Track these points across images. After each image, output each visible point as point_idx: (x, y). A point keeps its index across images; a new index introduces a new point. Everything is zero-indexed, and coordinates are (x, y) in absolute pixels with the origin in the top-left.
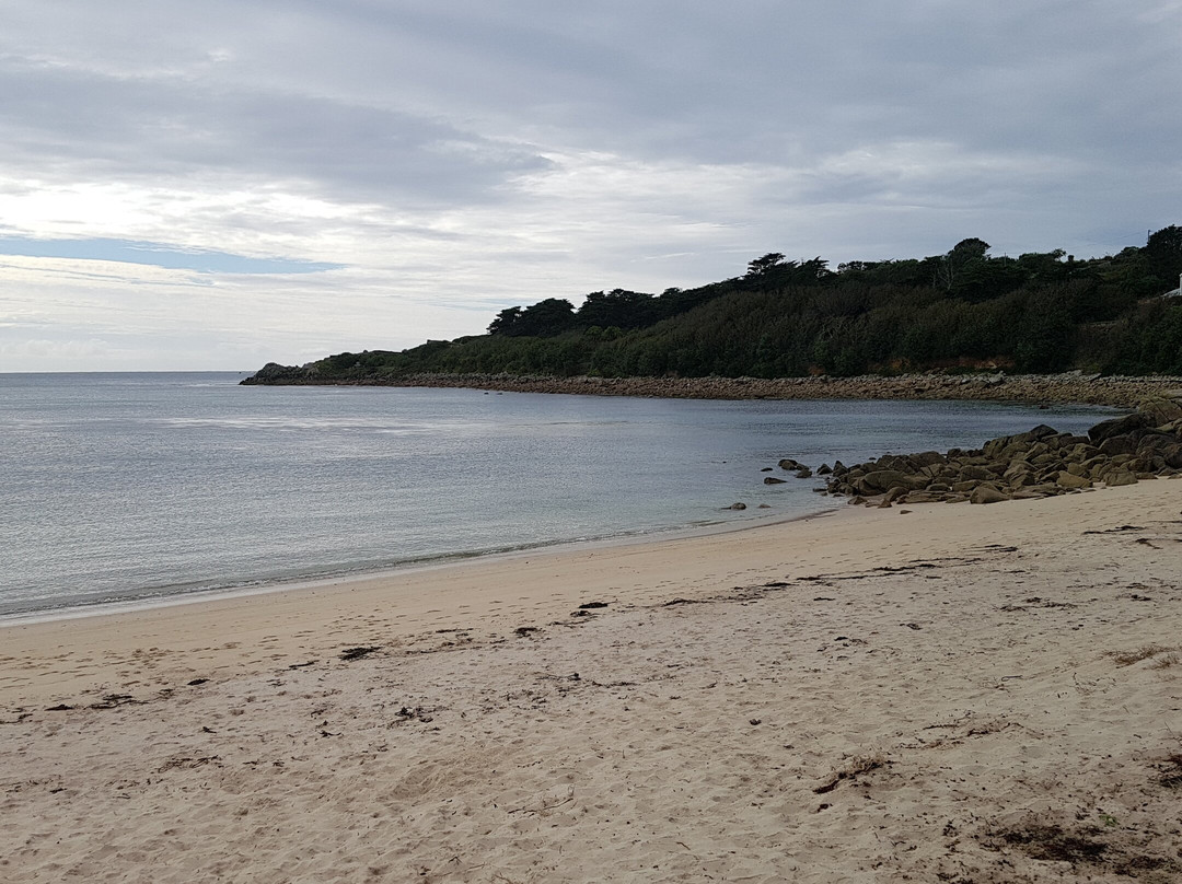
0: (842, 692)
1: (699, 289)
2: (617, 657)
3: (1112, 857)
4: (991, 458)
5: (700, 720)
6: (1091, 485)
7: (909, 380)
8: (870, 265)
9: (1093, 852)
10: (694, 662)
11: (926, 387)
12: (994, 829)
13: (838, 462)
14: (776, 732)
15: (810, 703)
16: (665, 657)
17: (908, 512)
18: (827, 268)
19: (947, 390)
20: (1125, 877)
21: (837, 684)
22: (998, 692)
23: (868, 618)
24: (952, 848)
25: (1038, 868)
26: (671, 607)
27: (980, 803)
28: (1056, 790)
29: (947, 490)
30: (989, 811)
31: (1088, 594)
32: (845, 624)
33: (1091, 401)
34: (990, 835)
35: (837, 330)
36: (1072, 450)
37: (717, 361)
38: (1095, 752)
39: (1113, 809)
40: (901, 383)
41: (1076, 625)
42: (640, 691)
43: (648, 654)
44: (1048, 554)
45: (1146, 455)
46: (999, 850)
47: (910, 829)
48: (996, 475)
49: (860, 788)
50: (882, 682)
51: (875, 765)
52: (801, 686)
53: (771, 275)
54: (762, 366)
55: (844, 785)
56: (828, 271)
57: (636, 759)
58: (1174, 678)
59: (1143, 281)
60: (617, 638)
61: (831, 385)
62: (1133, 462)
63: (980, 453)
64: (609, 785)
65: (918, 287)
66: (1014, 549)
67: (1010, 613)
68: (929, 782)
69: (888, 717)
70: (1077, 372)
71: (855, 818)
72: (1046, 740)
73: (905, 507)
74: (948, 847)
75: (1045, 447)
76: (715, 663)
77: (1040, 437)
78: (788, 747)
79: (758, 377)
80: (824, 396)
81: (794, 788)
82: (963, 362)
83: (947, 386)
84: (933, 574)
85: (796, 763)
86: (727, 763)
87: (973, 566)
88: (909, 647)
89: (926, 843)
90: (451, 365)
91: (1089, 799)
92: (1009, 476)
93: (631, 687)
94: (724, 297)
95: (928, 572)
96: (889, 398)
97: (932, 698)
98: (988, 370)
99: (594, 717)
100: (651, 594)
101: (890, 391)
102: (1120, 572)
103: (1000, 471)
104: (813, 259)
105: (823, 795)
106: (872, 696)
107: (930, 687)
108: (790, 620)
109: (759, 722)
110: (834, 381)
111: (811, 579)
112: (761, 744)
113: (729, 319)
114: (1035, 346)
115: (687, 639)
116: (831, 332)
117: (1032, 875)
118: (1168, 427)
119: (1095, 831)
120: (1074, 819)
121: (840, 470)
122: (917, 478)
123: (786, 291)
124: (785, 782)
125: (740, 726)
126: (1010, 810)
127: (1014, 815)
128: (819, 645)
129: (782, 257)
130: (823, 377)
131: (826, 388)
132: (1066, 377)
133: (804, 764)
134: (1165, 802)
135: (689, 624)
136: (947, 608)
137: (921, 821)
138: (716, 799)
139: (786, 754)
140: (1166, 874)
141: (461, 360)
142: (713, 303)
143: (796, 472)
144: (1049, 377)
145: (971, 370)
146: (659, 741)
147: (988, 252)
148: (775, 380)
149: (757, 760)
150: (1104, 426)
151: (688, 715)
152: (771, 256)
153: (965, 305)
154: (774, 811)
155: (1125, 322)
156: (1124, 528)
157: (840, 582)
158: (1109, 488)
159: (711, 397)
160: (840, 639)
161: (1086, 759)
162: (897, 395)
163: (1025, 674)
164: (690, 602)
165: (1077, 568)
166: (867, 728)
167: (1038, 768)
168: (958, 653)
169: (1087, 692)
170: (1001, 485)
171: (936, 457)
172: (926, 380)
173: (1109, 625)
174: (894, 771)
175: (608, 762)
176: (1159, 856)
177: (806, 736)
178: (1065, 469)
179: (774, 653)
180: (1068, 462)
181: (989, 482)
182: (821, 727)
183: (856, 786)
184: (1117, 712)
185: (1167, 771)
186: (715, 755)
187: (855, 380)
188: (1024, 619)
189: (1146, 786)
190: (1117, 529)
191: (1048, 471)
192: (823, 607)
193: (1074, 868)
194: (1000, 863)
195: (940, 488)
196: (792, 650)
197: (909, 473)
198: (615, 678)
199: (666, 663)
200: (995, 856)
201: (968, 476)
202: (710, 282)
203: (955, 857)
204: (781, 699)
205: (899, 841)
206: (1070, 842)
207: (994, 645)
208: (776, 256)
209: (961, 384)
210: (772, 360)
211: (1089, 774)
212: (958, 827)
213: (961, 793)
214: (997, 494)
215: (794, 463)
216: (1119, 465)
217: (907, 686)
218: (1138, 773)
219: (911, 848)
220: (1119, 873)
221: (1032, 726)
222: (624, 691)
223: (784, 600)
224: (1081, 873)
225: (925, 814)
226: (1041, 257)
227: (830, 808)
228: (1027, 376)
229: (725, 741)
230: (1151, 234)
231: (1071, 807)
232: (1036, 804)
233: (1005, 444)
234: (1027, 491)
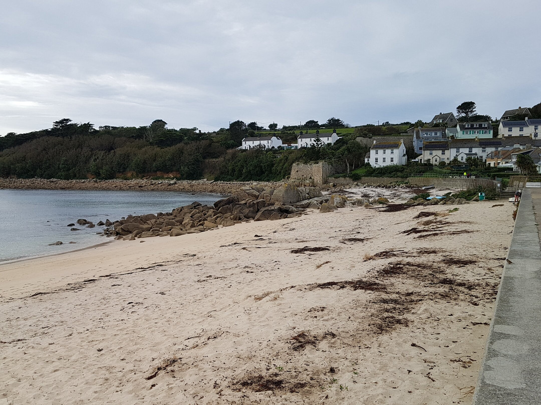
0: (139, 329)
1: (27, 134)
2: (11, 327)
3: (287, 385)
4: (176, 216)
5: (70, 353)
6: (217, 227)
7: (135, 182)
8: (114, 128)
9: (279, 384)
10: (57, 324)
11: (144, 185)
12: (235, 382)
13: (107, 220)
14: (113, 353)
15: (125, 336)
16: (39, 323)
17: (143, 241)
18: (94, 128)
19: (152, 186)
20: (294, 393)
21: (135, 325)
22: (209, 318)
23: (140, 292)
24: (220, 393)
25: (259, 396)
26: (35, 297)
27: (225, 370)
28: (254, 359)
29: (159, 231)
30: (229, 373)
31: (229, 272)
32: (130, 296)
33: (211, 191)
34: (234, 384)
35: (100, 158)
36: (208, 212)
37: (38, 170)
38: (263, 340)
39: (280, 364)
40: (132, 183)
41: (229, 286)
42: (31, 342)
43: (29, 322)
44: (209, 257)
45: (237, 213)
46: (240, 391)
47: (198, 389)
48: (179, 223)
49: (169, 373)
50: (156, 321)
51: (174, 361)
52: (117, 328)
53: (64, 129)
54: (63, 173)
55: (162, 373)
56: (94, 129)
57: (41, 379)
58: (281, 304)
59: (229, 142)
60: (8, 316)
61: (99, 183)
62: (232, 216)
63: (171, 214)
64: (31, 395)
65: (137, 140)
66: (195, 255)
67: (201, 283)
68: (200, 364)
69: (166, 337)
70: (205, 180)
71: (172, 388)
72: (242, 337)
73: (141, 239)
74: (218, 394)
75: (198, 211)
76: (68, 323)
77: (195, 207)
78: (122, 360)
79: (61, 179)
80: (96, 189)
81: (134, 379)
82: (159, 173)
83: (152, 184)
84: (164, 269)
85: (130, 367)
86: (94, 373)
87: (179, 264)
88: (162, 303)
89: (207, 394)
91: (268, 361)
92: (185, 224)
93: (24, 341)
94: (41, 138)
95: (161, 268)
96: (127, 190)
97: (182, 325)
98: (170, 178)
99: (6, 360)
100: (22, 291)
101: (127, 186)
102: (239, 262)
103: (181, 222)
104: (87, 123)
105: (152, 380)
106: (153, 329)
107: (179, 320)
108: (102, 297)
109: (102, 350)
110: (100, 182)
111: (107, 276)
112: (107, 360)
113: (44, 150)
114: (188, 168)
115: (49, 313)
116: (98, 158)
117: (258, 400)
118: (243, 202)
119: (276, 375)
120: (266, 371)
121: (109, 224)
122: (145, 226)
123: (74, 137)
124: (128, 377)
125: (93, 353)
126: (238, 371)
127: (241, 373)
128: (120, 307)
129: (70, 121)
130: (95, 180)
131: (96, 185)
132: (201, 181)
133: (135, 366)
134: (298, 357)
135: (48, 305)
136: (174, 283)
137: (202, 384)
138: (96, 392)
139: (123, 363)
140: (309, 389)
142: (34, 141)
143: (87, 225)
144: (194, 181)
145: (162, 178)
146: (51, 368)
147: (166, 126)
148: (70, 181)
149: (109, 369)
150: (220, 202)
151: (62, 352)
152: (65, 120)
153: (158, 149)
154: (130, 392)
155: (223, 159)
156: (235, 244)
157: (121, 276)
158: (224, 227)
159: (35, 188)
160: (130, 303)
161: (260, 343)
162: (130, 189)
163: (217, 309)
164: (45, 293)
165: (221, 262)
166: (158, 344)
167: (243, 349)
168: (185, 303)
169: (249, 314)
170: (182, 228)
171: (153, 216)
172: (143, 182)
173: (242, 284)
174: (183, 362)
175: (24, 384)
176: (304, 382)
177: (129, 353)
178: (206, 220)
179: (98, 315)
180: (207, 217)
181: (177, 227)
182: (135, 347)
183: (168, 372)
184: (265, 321)
185: (294, 344)
186: (85, 370)
187: (110, 181)
188: (207, 285)
189: (288, 351)
190: (232, 244)
191: (200, 221)
192: (117, 289)
193: (274, 393)
194: (243, 397)
195: (156, 230)
196: (108, 311)
197: (141, 224)
198: (13, 338)
199: (41, 326)
200: (240, 394)
201: (168, 224)
202: (33, 131)
203: (223, 398)
204: (110, 337)
205: (195, 395)
206: (268, 381)
207: (199, 298)
208: (67, 120)
209: (159, 184)
210: (69, 170)
211: (264, 350)
212: (219, 383)
213: (216, 367)
214: (181, 232)
215: (85, 220)
216: (227, 218)
217: (168, 321)
218: (283, 346)
219: (201, 398)
220: (292, 392)
221: (234, 332)
222: (20, 344)
223: (96, 288)
224: (277, 395)
225: (202, 380)
226: (188, 130)
227: (156, 386)
228: (186, 181)
229: (88, 362)
230: (231, 123)
231: (263, 365)
232: (249, 366)
233: (181, 210)
234: (192, 230)
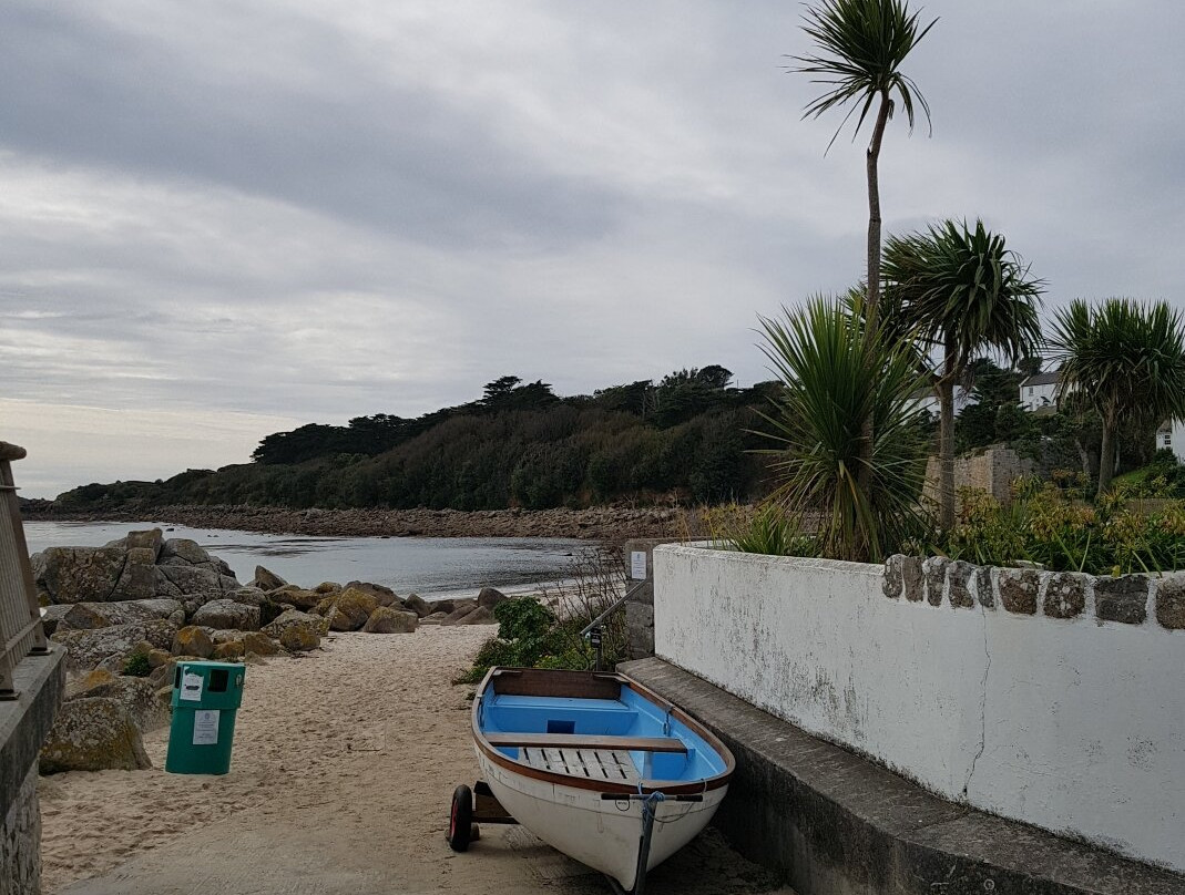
37: (423, 491)
54: (462, 496)
61: (523, 518)
79: (458, 509)
82: (645, 493)
83: (618, 520)
90: (201, 496)
98: (666, 504)
101: (559, 525)
104: (535, 383)
110: (526, 514)
114: (707, 477)
116: (529, 460)
129: (518, 380)
130: (517, 510)
141: (211, 491)
148: (472, 513)
152: (506, 379)
187: (545, 513)
208: (513, 380)
209: (632, 519)
210: (472, 490)
